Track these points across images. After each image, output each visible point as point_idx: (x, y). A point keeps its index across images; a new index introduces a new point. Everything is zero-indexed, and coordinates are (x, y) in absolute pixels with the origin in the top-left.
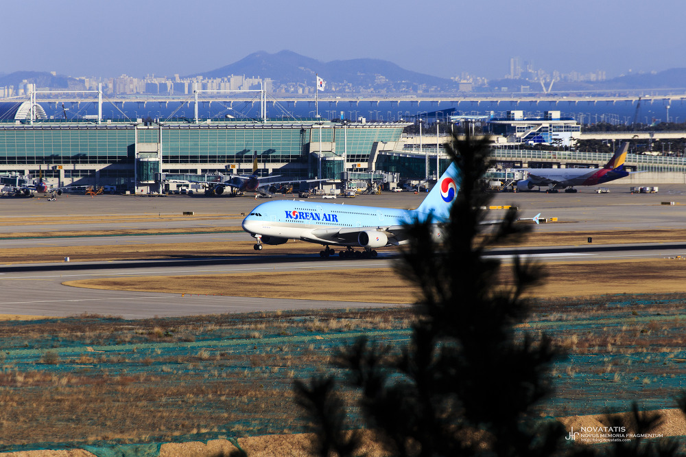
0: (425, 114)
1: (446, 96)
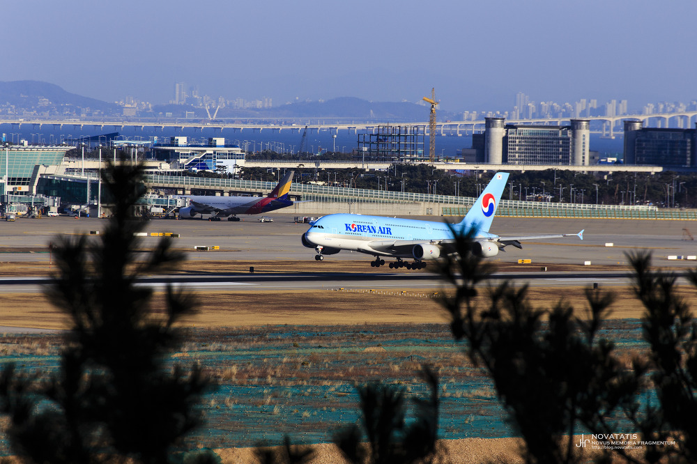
0: (88, 138)
1: (109, 120)
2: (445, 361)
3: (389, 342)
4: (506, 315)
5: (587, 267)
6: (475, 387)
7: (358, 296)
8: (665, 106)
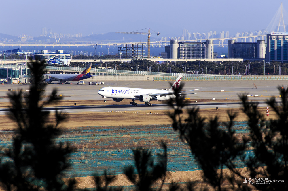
1: (15, 44)
3: (132, 133)
5: (214, 100)
7: (120, 114)
8: (244, 33)
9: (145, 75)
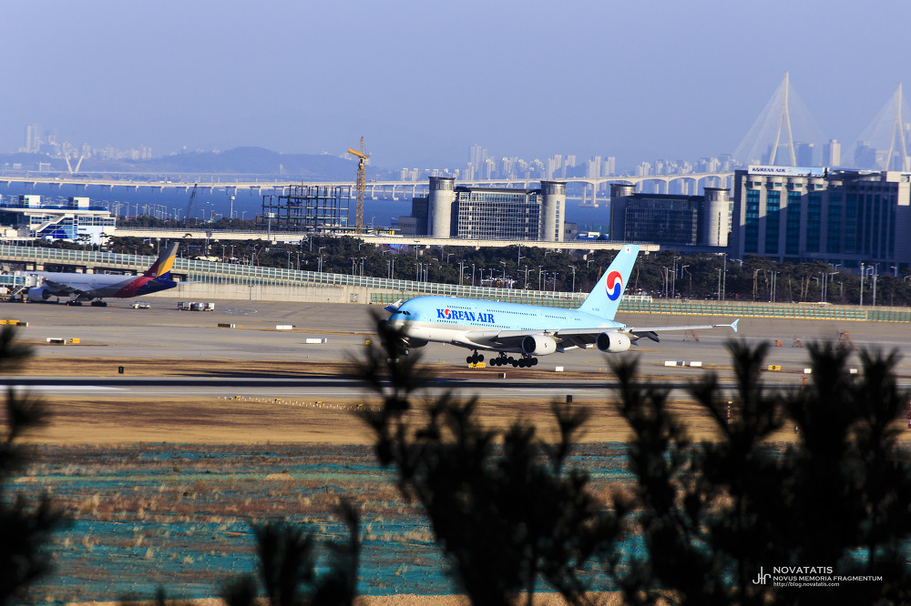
2: (371, 494)
3: (298, 467)
4: (447, 435)
5: (559, 374)
6: (409, 529)
7: (260, 406)
8: (665, 165)
9: (345, 287)
